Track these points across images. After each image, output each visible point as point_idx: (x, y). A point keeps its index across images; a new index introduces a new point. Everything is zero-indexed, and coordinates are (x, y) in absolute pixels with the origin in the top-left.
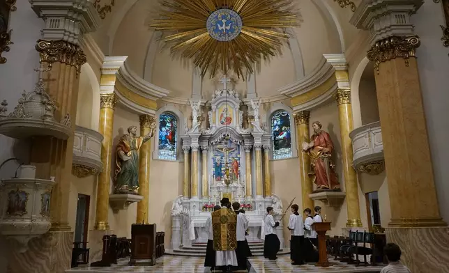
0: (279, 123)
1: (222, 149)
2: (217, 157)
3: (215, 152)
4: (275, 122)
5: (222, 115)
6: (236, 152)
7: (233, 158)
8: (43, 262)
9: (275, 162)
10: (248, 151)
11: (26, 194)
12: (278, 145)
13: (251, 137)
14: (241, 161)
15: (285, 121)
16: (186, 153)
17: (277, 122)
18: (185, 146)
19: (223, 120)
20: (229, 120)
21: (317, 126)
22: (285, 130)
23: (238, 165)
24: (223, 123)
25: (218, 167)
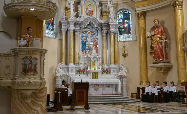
0: (122, 17)
1: (86, 32)
2: (84, 38)
3: (82, 34)
4: (120, 17)
5: (87, 9)
6: (96, 34)
7: (94, 38)
8: (39, 109)
9: (119, 42)
10: (104, 35)
11: (36, 59)
12: (121, 32)
13: (108, 25)
14: (100, 41)
15: (127, 17)
16: (64, 33)
17: (121, 16)
18: (64, 28)
19: (87, 12)
20: (92, 12)
21: (157, 22)
22: (127, 23)
23: (97, 43)
24: (87, 14)
25: (84, 44)
